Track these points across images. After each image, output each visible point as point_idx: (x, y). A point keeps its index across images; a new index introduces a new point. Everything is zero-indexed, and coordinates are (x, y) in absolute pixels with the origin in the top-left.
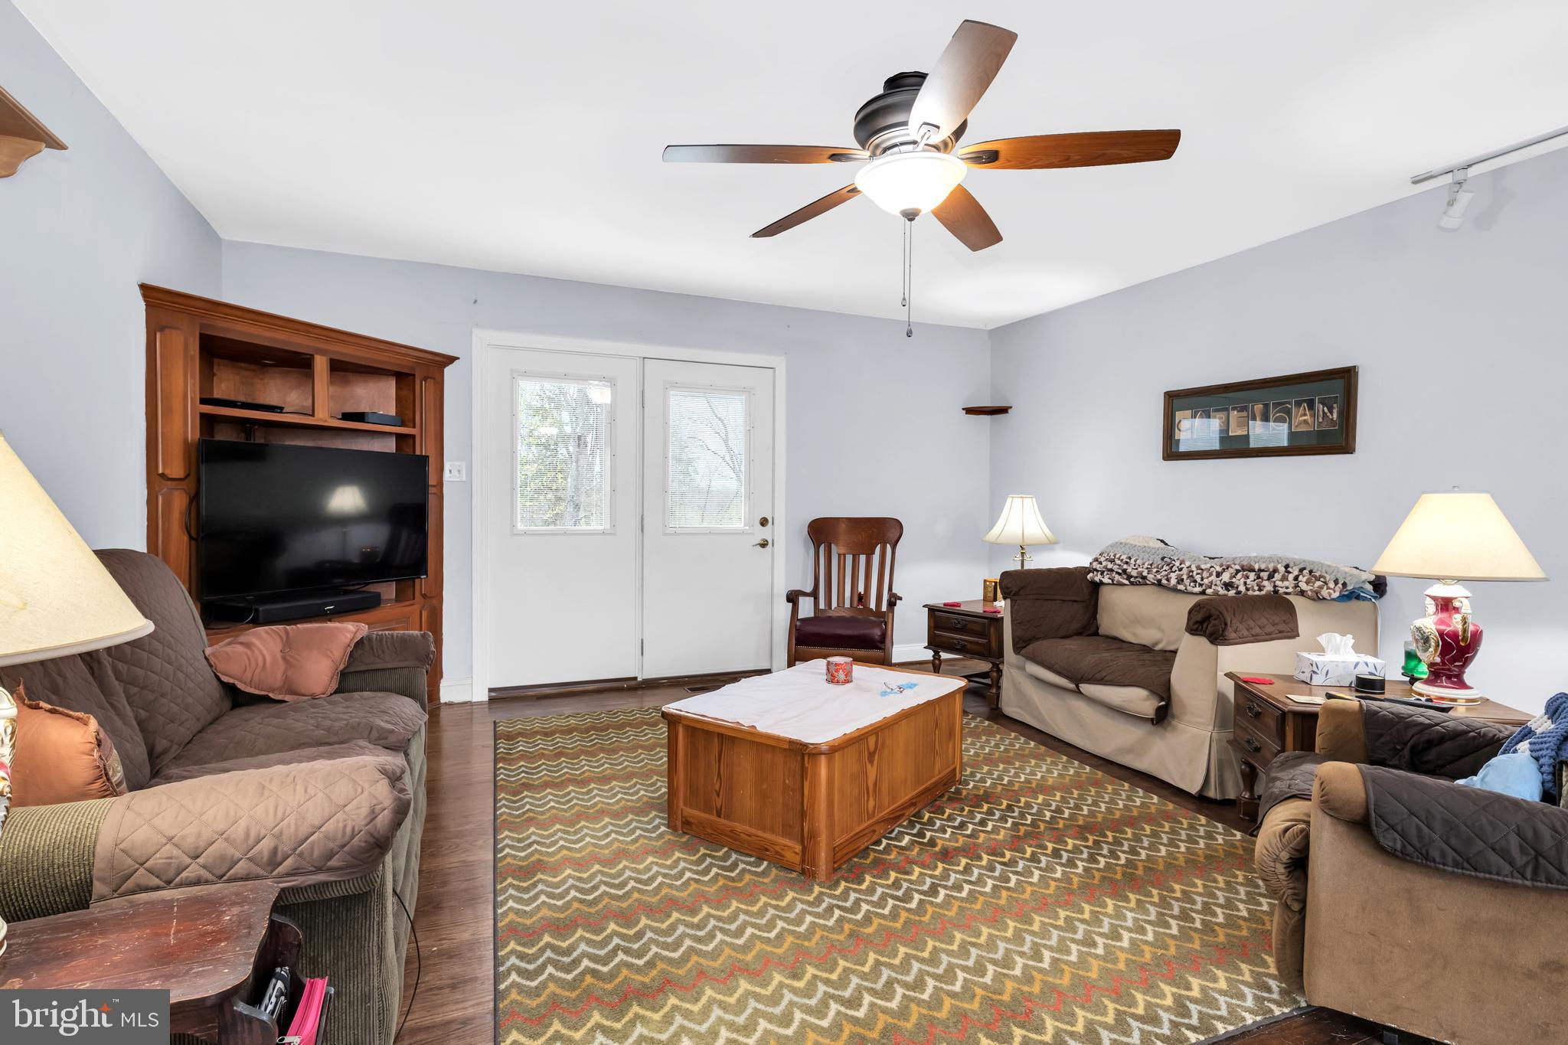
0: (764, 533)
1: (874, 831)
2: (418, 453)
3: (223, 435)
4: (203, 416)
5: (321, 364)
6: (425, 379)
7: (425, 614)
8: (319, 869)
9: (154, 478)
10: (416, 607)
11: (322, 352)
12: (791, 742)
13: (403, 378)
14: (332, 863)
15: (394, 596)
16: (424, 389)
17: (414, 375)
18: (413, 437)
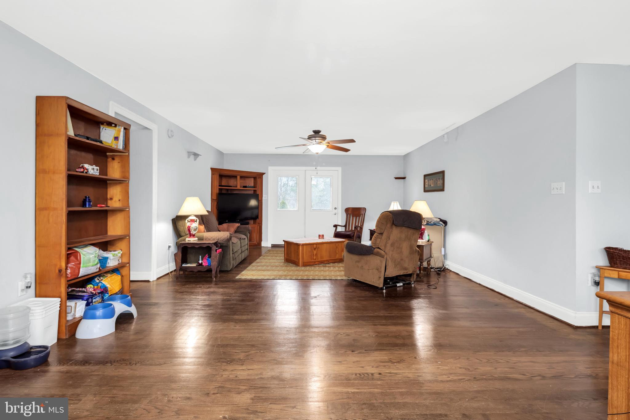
0: (336, 211)
1: (315, 263)
2: (257, 193)
3: (224, 192)
4: (219, 189)
5: (238, 177)
6: (259, 178)
7: (258, 227)
8: (222, 241)
9: (212, 200)
10: (256, 225)
11: (239, 175)
12: (296, 243)
13: (255, 178)
14: (224, 241)
15: (253, 223)
16: (258, 180)
17: (256, 178)
18: (256, 190)
